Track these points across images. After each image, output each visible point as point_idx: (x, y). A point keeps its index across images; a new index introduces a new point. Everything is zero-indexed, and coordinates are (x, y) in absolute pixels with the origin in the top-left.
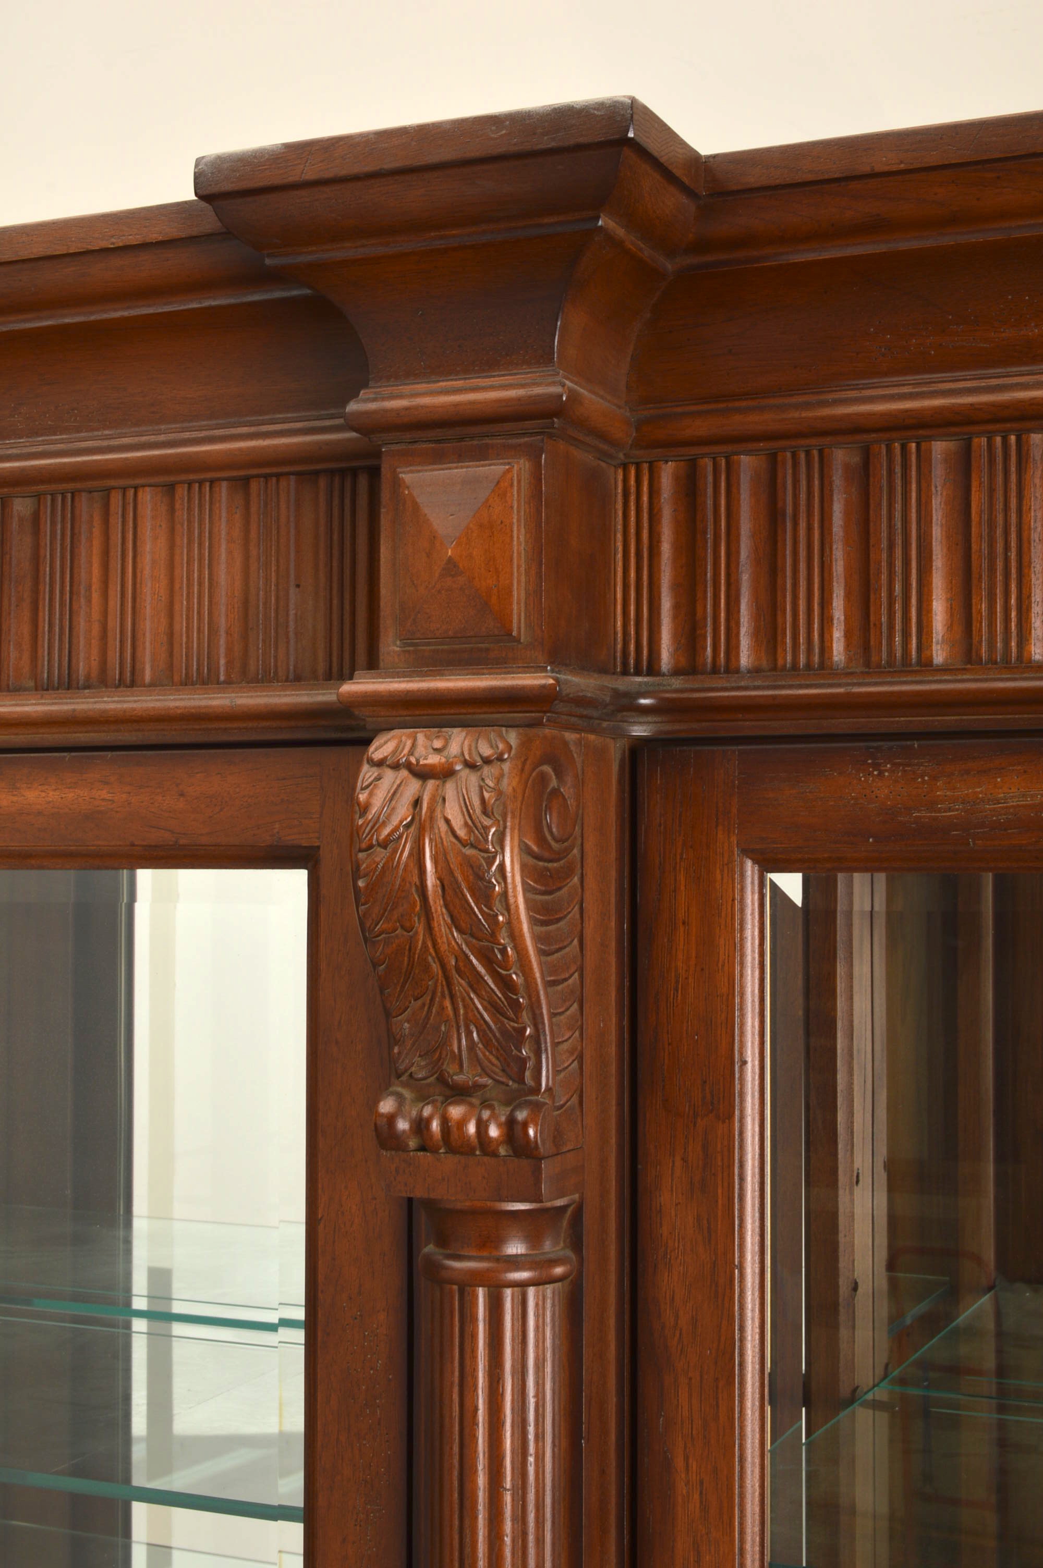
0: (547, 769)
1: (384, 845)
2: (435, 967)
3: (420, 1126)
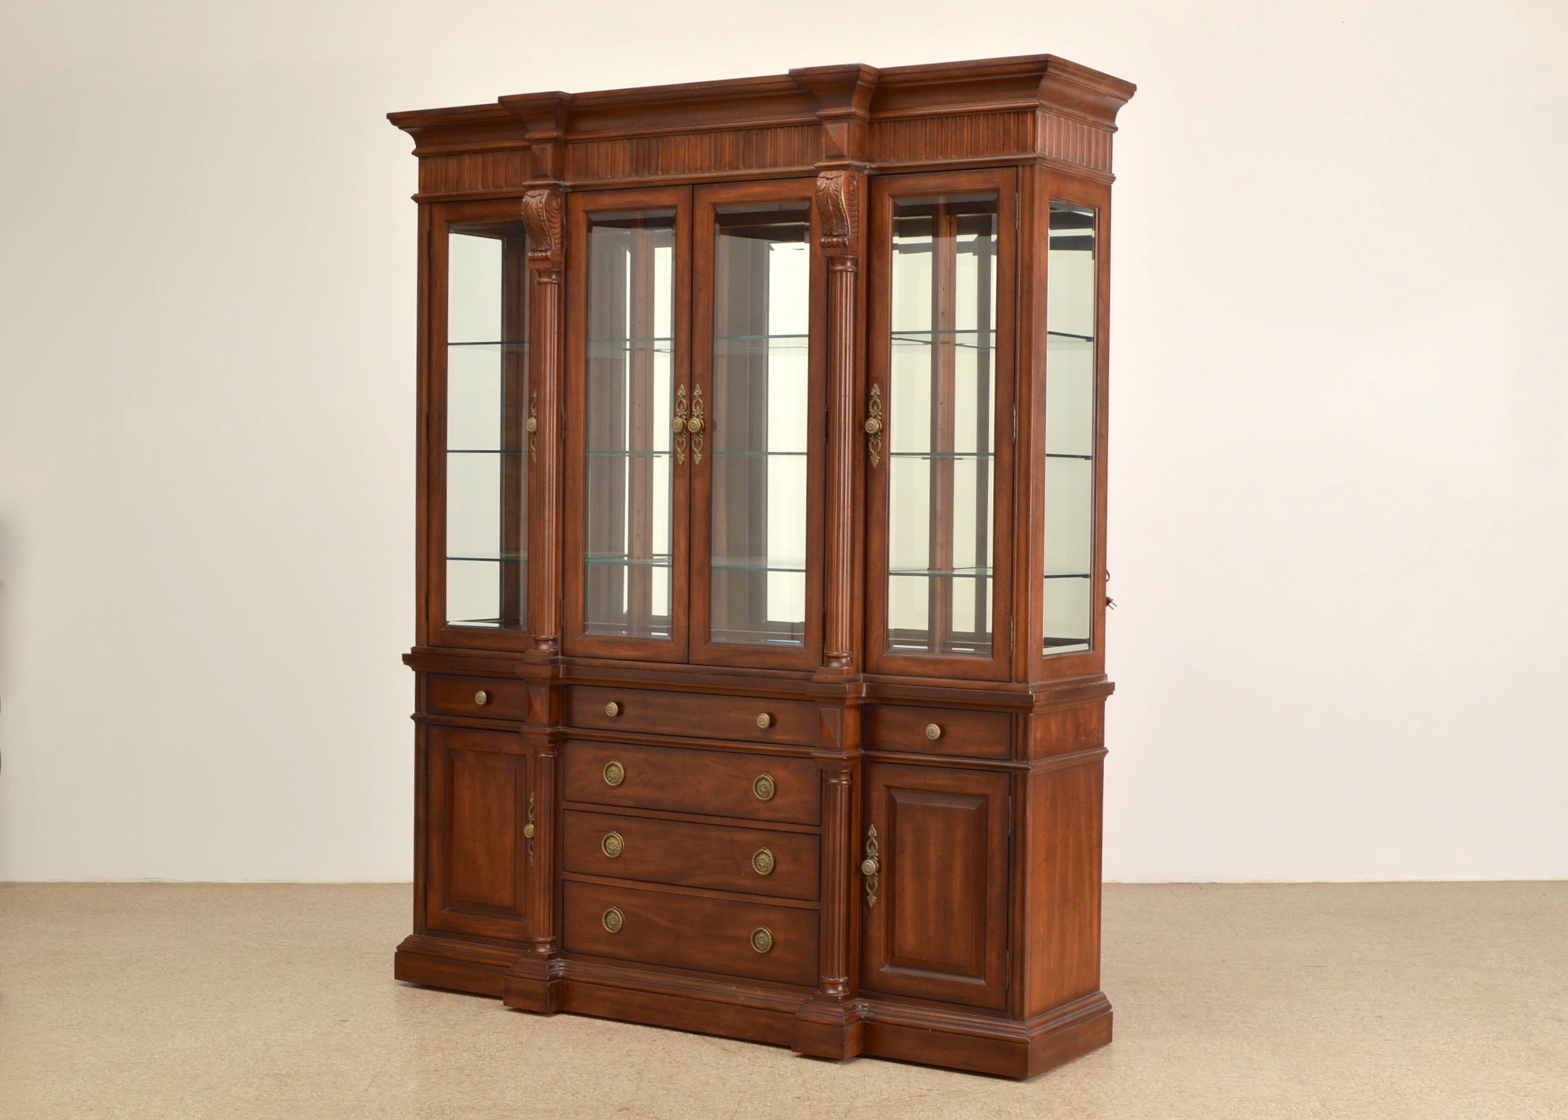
0: (851, 178)
1: (821, 191)
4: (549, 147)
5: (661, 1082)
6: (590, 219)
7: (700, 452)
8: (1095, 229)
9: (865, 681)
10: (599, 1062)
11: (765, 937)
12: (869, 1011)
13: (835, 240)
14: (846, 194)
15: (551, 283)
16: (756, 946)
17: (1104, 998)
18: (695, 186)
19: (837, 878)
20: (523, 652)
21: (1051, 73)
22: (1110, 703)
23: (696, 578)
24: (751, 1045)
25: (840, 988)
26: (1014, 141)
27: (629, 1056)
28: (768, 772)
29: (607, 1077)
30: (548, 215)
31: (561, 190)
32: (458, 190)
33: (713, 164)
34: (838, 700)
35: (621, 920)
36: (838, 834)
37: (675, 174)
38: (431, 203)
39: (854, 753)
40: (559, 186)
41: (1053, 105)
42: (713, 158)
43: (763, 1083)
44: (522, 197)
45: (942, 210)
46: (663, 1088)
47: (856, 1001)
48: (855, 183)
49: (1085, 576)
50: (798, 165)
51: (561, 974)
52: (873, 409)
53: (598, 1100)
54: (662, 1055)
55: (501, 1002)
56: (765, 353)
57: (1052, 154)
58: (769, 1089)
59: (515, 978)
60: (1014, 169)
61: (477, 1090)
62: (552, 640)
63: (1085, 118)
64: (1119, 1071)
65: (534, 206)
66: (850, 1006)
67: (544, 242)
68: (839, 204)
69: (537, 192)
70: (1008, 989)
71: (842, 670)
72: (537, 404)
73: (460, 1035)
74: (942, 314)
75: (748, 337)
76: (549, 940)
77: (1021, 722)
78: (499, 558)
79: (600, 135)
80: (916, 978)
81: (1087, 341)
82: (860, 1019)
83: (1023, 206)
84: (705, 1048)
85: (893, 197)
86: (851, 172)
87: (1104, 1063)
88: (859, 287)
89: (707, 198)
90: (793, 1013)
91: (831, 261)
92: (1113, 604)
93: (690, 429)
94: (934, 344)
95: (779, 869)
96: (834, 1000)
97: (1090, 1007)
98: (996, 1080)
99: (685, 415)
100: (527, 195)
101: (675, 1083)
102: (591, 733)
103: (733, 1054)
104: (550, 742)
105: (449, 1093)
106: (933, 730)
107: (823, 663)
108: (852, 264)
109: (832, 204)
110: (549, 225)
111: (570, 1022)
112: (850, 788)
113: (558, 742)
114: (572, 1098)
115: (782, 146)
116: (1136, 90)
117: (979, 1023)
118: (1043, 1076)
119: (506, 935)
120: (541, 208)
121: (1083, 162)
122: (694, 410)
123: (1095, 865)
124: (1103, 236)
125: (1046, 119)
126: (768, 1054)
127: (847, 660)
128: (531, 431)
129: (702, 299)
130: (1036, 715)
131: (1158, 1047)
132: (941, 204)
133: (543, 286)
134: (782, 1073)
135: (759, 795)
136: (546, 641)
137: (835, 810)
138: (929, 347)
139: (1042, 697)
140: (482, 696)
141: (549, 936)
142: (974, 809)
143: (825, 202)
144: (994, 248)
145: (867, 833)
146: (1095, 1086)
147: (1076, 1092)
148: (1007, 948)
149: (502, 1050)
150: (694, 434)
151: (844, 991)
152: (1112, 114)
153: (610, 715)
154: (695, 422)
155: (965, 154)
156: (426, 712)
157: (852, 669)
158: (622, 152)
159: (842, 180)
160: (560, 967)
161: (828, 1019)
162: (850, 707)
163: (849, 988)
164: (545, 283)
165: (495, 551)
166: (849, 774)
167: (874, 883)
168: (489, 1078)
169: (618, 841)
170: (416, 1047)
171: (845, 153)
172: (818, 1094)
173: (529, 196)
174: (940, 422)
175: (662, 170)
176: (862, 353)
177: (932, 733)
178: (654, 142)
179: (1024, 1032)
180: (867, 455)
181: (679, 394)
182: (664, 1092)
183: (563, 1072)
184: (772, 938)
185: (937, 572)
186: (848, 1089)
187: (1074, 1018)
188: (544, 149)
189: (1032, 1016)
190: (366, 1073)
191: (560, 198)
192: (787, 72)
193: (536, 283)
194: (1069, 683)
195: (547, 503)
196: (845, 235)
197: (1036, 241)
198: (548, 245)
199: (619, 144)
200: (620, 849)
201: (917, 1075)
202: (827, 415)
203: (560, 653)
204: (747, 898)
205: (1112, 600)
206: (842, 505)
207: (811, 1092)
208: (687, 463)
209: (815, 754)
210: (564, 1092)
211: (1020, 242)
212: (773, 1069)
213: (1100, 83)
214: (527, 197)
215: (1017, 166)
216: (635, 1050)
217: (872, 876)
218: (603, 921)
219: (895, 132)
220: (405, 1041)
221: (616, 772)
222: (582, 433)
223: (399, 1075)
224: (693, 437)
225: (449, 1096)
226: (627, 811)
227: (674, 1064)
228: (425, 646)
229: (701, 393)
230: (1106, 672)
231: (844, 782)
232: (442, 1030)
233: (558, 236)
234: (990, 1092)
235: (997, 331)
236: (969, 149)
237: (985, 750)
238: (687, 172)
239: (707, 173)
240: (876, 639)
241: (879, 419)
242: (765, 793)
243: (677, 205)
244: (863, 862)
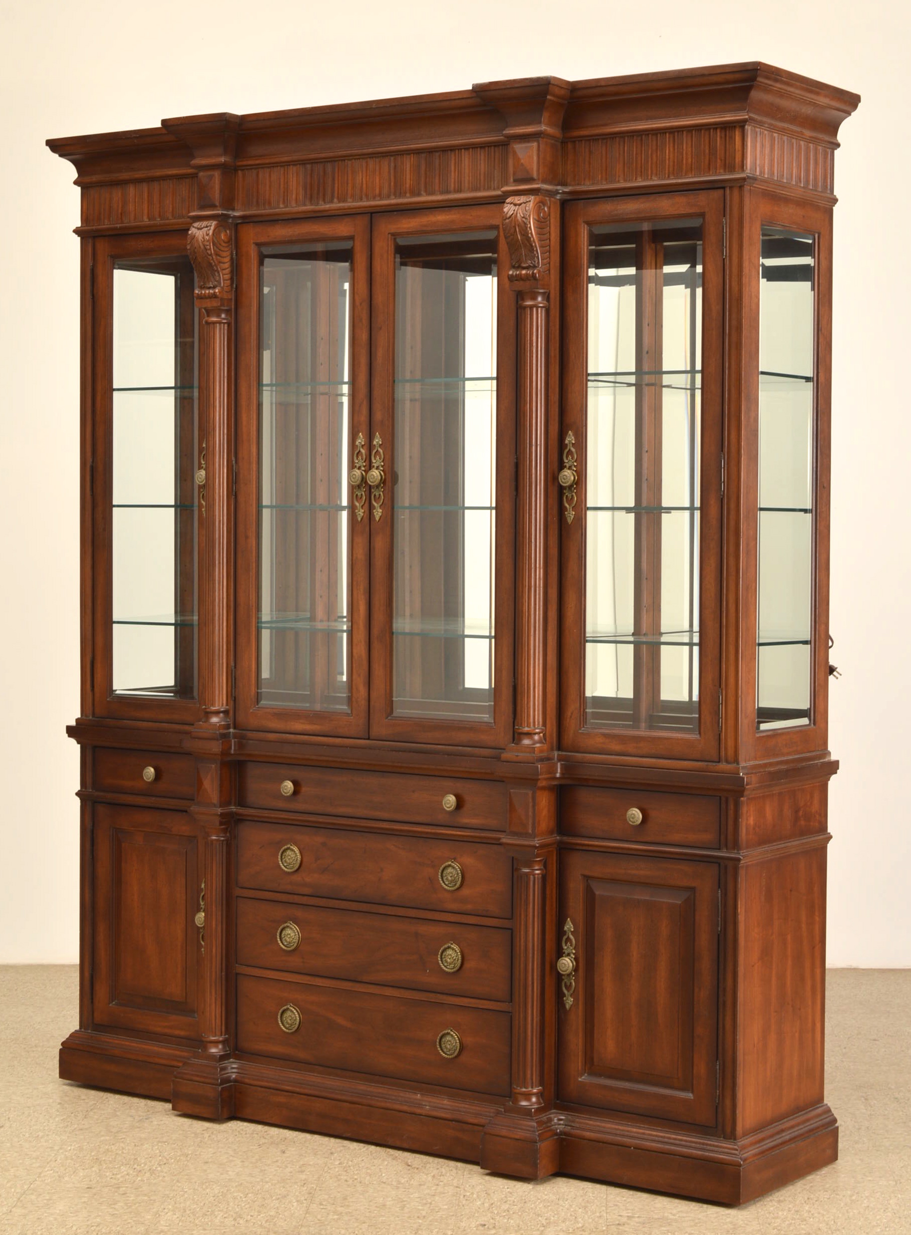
0: (541, 204)
1: (508, 218)
3: (517, 276)
4: (217, 174)
5: (333, 1204)
6: (262, 252)
7: (380, 507)
8: (814, 258)
9: (559, 760)
10: (267, 1179)
11: (452, 1041)
12: (566, 1125)
13: (524, 272)
14: (536, 222)
15: (220, 323)
16: (442, 1050)
17: (828, 1111)
18: (373, 215)
19: (530, 978)
20: (193, 725)
21: (761, 82)
22: (834, 783)
23: (376, 645)
24: (437, 1160)
25: (534, 1099)
26: (721, 160)
27: (302, 1172)
28: (455, 859)
29: (274, 1198)
30: (215, 248)
31: (230, 221)
32: (122, 223)
33: (392, 190)
34: (530, 781)
35: (298, 1018)
36: (531, 930)
37: (353, 202)
38: (94, 237)
39: (549, 840)
40: (228, 216)
41: (764, 119)
42: (392, 184)
43: (446, 1207)
44: (188, 230)
45: (646, 238)
46: (335, 1212)
47: (550, 1114)
48: (546, 209)
49: (805, 643)
50: (484, 190)
51: (234, 1076)
52: (567, 459)
53: (261, 1226)
54: (338, 1171)
55: (169, 1106)
56: (460, 398)
57: (764, 174)
58: (452, 1214)
59: (185, 1081)
60: (721, 192)
61: (130, 1213)
62: (222, 712)
63: (802, 133)
64: (844, 1196)
65: (200, 238)
66: (545, 1119)
67: (212, 278)
68: (528, 233)
69: (205, 223)
70: (718, 1103)
71: (535, 748)
72: (206, 454)
73: (122, 1145)
74: (647, 352)
75: (443, 380)
76: (221, 1039)
77: (731, 806)
78: (173, 621)
79: (273, 161)
80: (617, 1090)
81: (806, 382)
82: (556, 1134)
83: (731, 233)
84: (386, 1163)
85: (588, 223)
86: (541, 197)
87: (828, 1186)
88: (551, 324)
89: (387, 227)
90: (483, 1126)
91: (520, 296)
92: (838, 673)
93: (369, 482)
94: (639, 386)
95: (467, 965)
96: (527, 1112)
97: (812, 1122)
98: (705, 1206)
99: (364, 466)
100: (194, 227)
101: (348, 1206)
102: (266, 813)
103: (416, 1171)
104: (221, 824)
105: (99, 1216)
106: (634, 814)
107: (514, 740)
108: (543, 300)
109: (520, 231)
110: (217, 259)
111: (242, 1130)
112: (544, 878)
113: (231, 823)
114: (233, 1223)
115: (467, 171)
116: (860, 101)
117: (686, 1141)
118: (758, 1201)
119: (177, 1032)
120: (208, 241)
121: (800, 182)
122: (374, 461)
123: (818, 963)
124: (824, 263)
125: (757, 135)
126: (454, 1171)
127: (540, 737)
128: (201, 484)
129: (381, 340)
130: (748, 799)
131: (889, 1167)
132: (645, 231)
133: (212, 326)
134: (468, 1194)
135: (445, 884)
136: (217, 713)
137: (527, 904)
138: (633, 388)
139: (754, 779)
140: (150, 771)
141: (221, 1035)
142: (680, 902)
143: (512, 230)
144: (700, 281)
145: (564, 928)
146: (816, 1215)
147: (793, 1222)
148: (717, 1058)
149: (165, 1164)
150: (373, 487)
151: (538, 1102)
152: (833, 128)
153: (286, 795)
154: (374, 474)
155: (667, 176)
156: (92, 789)
157: (545, 747)
158: (295, 179)
159: (531, 205)
160: (233, 1068)
161: (520, 1134)
162: (543, 788)
163: (543, 1099)
164: (214, 323)
165: (168, 612)
166: (543, 863)
167: (571, 983)
168: (146, 1198)
169: (295, 932)
170: (72, 1159)
171: (535, 176)
172: (506, 1221)
173: (195, 228)
174: (645, 471)
175: (338, 198)
176: (555, 397)
177: (633, 818)
178: (329, 167)
179: (736, 1152)
180: (561, 510)
181: (357, 443)
182: (336, 1217)
183: (228, 1190)
184: (460, 1043)
185: (644, 639)
186: (538, 1215)
187: (793, 1135)
188: (211, 177)
189: (745, 1134)
190: (13, 1190)
191: (230, 231)
192: (470, 88)
193: (204, 323)
194: (786, 762)
195: (217, 562)
196: (535, 267)
197: (746, 271)
198: (216, 281)
199: (292, 170)
200: (297, 941)
201: (618, 1199)
202: (517, 465)
203: (232, 725)
204: (432, 997)
205: (837, 668)
206: (533, 566)
207: (497, 1218)
208: (366, 521)
209: (504, 840)
210: (225, 1216)
211: (728, 272)
212: (458, 1189)
213: (818, 94)
214: (193, 229)
215: (724, 188)
216: (310, 1165)
217: (569, 975)
218: (279, 1020)
219: (590, 152)
220: (61, 1151)
221: (292, 856)
222: (254, 486)
223: (48, 1193)
224: (373, 490)
225: (98, 1220)
226: (304, 900)
227: (350, 1182)
228: (91, 717)
229: (381, 443)
230: (829, 749)
231: (537, 872)
232: (102, 1138)
233: (227, 271)
234: (697, 1221)
235: (702, 371)
236: (671, 169)
237: (691, 837)
238: (364, 199)
239: (386, 200)
240: (572, 714)
241: (574, 470)
242: (452, 881)
243: (354, 236)
244: (559, 959)
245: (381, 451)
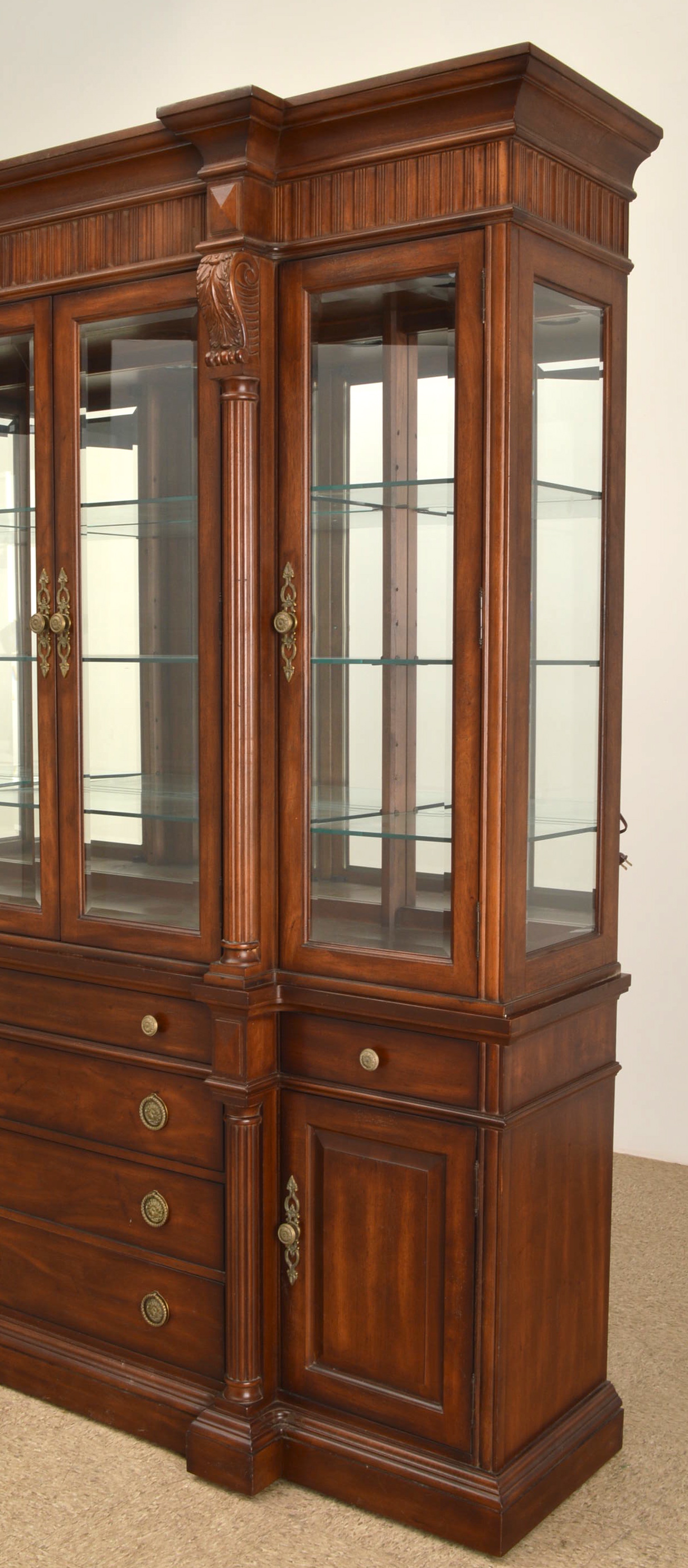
0: (246, 264)
1: (203, 282)
2: (217, 315)
3: (216, 359)
7: (67, 660)
9: (278, 981)
11: (157, 1309)
12: (289, 1424)
13: (225, 353)
14: (237, 286)
16: (146, 1316)
17: (611, 1391)
18: (55, 296)
19: (243, 1251)
21: (531, 78)
25: (250, 1393)
26: (479, 191)
28: (157, 1093)
33: (76, 262)
34: (239, 1010)
36: (243, 1189)
37: (32, 284)
39: (267, 1080)
42: (76, 253)
47: (274, 1407)
48: (251, 271)
49: (588, 830)
52: (285, 598)
57: (538, 213)
60: (479, 233)
63: (588, 170)
68: (227, 301)
70: (474, 1425)
71: (243, 967)
77: (494, 1055)
81: (593, 498)
82: (279, 1434)
83: (493, 287)
85: (310, 290)
86: (243, 254)
88: (265, 423)
89: (70, 311)
90: (193, 1416)
91: (220, 384)
92: (627, 862)
93: (54, 629)
94: (386, 509)
95: (175, 1221)
96: (239, 1409)
97: (592, 1415)
99: (48, 610)
106: (369, 1056)
107: (219, 957)
108: (249, 390)
109: (217, 298)
112: (260, 1128)
116: (662, 136)
121: (585, 234)
122: (58, 603)
125: (527, 157)
129: (65, 452)
135: (148, 1123)
137: (238, 1158)
142: (426, 1170)
143: (208, 298)
145: (286, 1186)
148: (473, 1370)
150: (59, 635)
151: (252, 1398)
152: (628, 171)
154: (60, 618)
155: (408, 216)
157: (258, 966)
159: (230, 263)
161: (231, 1438)
162: (259, 1018)
163: (259, 1394)
166: (258, 1109)
167: (295, 1254)
171: (237, 226)
174: (395, 615)
175: (16, 279)
176: (269, 519)
177: (367, 1062)
179: (495, 1490)
180: (279, 663)
181: (41, 582)
184: (166, 1311)
187: (568, 1444)
192: (154, 118)
194: (564, 989)
196: (238, 347)
202: (222, 607)
204: (135, 1254)
205: (626, 857)
211: (489, 343)
213: (609, 113)
215: (483, 228)
217: (292, 1245)
219: (312, 193)
224: (58, 639)
229: (66, 580)
230: (618, 958)
231: (251, 1120)
237: (443, 1091)
238: (46, 278)
239: (68, 277)
240: (294, 923)
241: (293, 612)
242: (155, 1118)
243: (34, 325)
244: (281, 1224)
245: (66, 590)
